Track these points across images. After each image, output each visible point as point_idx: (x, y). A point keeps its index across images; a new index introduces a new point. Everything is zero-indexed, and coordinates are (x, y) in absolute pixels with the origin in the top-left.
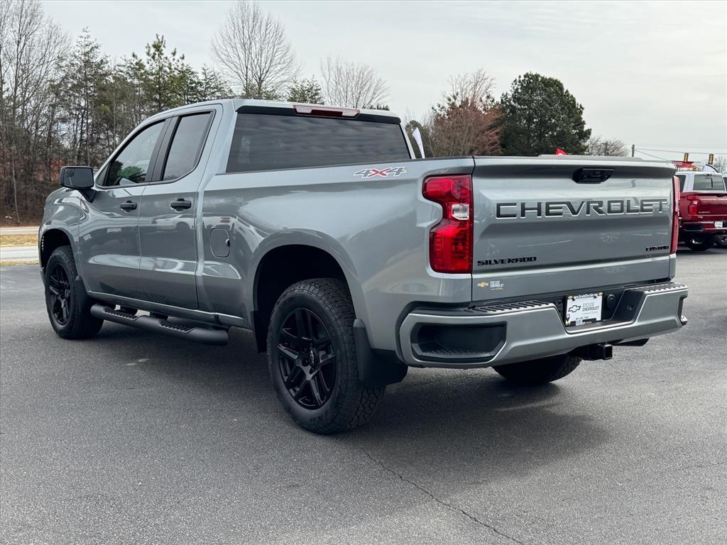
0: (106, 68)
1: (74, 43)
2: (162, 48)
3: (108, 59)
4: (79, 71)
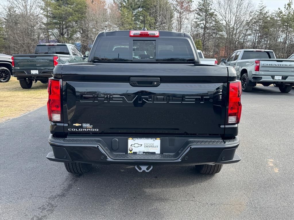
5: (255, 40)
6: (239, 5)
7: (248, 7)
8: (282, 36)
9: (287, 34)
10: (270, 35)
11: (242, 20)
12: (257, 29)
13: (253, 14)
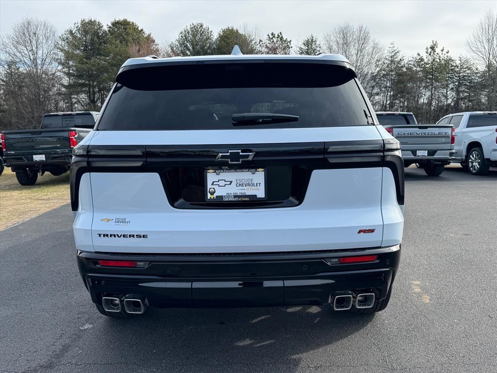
0: (402, 64)
1: (386, 51)
2: (436, 48)
3: (404, 58)
4: (387, 67)
5: (385, 102)
6: (360, 50)
7: (372, 53)
8: (425, 95)
9: (432, 92)
10: (408, 93)
11: (366, 72)
12: (388, 85)
13: (380, 62)
